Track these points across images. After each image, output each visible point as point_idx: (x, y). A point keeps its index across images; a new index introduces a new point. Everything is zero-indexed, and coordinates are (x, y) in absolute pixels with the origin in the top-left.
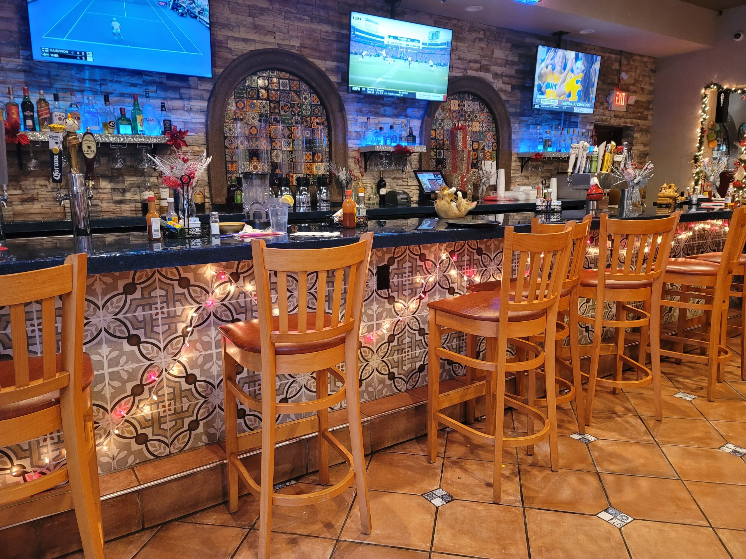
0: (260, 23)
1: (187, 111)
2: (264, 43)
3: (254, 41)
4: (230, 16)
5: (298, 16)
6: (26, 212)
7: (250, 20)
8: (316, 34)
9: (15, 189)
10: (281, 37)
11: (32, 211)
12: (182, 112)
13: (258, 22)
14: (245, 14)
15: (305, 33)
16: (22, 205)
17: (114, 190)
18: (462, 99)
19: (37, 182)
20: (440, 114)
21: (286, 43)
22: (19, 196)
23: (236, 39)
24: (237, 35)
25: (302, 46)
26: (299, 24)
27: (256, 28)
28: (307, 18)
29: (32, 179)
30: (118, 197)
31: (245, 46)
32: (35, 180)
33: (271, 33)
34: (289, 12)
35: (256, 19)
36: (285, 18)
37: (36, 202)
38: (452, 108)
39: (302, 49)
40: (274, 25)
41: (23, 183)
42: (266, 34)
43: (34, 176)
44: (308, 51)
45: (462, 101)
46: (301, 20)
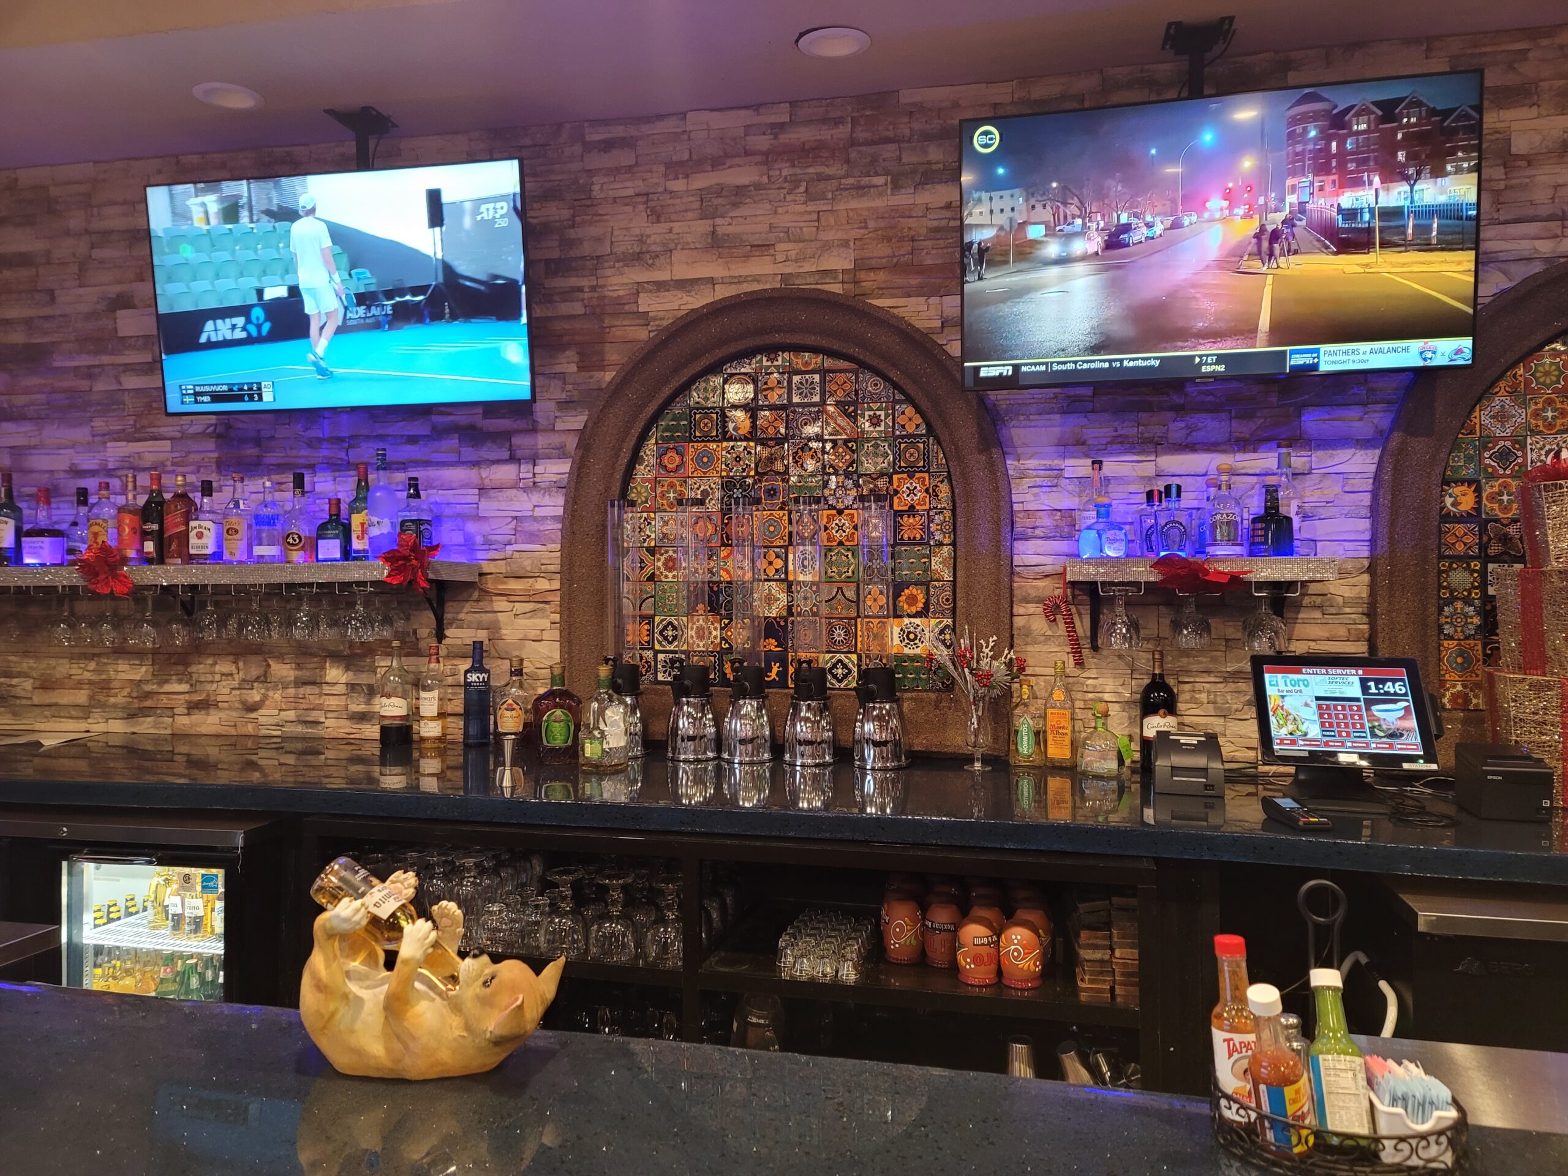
0: (731, 229)
1: (525, 489)
2: (740, 280)
3: (712, 281)
4: (648, 231)
5: (851, 181)
6: (192, 732)
7: (704, 226)
8: (912, 223)
9: (180, 681)
10: (792, 254)
11: (204, 730)
12: (514, 491)
13: (724, 227)
14: (690, 215)
15: (871, 224)
16: (188, 714)
17: (352, 687)
19: (217, 668)
21: (808, 267)
22: (187, 697)
23: (661, 286)
24: (663, 276)
25: (861, 265)
26: (854, 204)
27: (716, 244)
28: (879, 180)
29: (210, 661)
30: (358, 706)
31: (686, 299)
32: (215, 663)
33: (763, 248)
34: (821, 178)
35: (719, 221)
36: (811, 197)
37: (212, 711)
39: (862, 275)
40: (771, 226)
41: (193, 669)
42: (747, 256)
43: (214, 655)
44: (882, 276)
46: (860, 190)
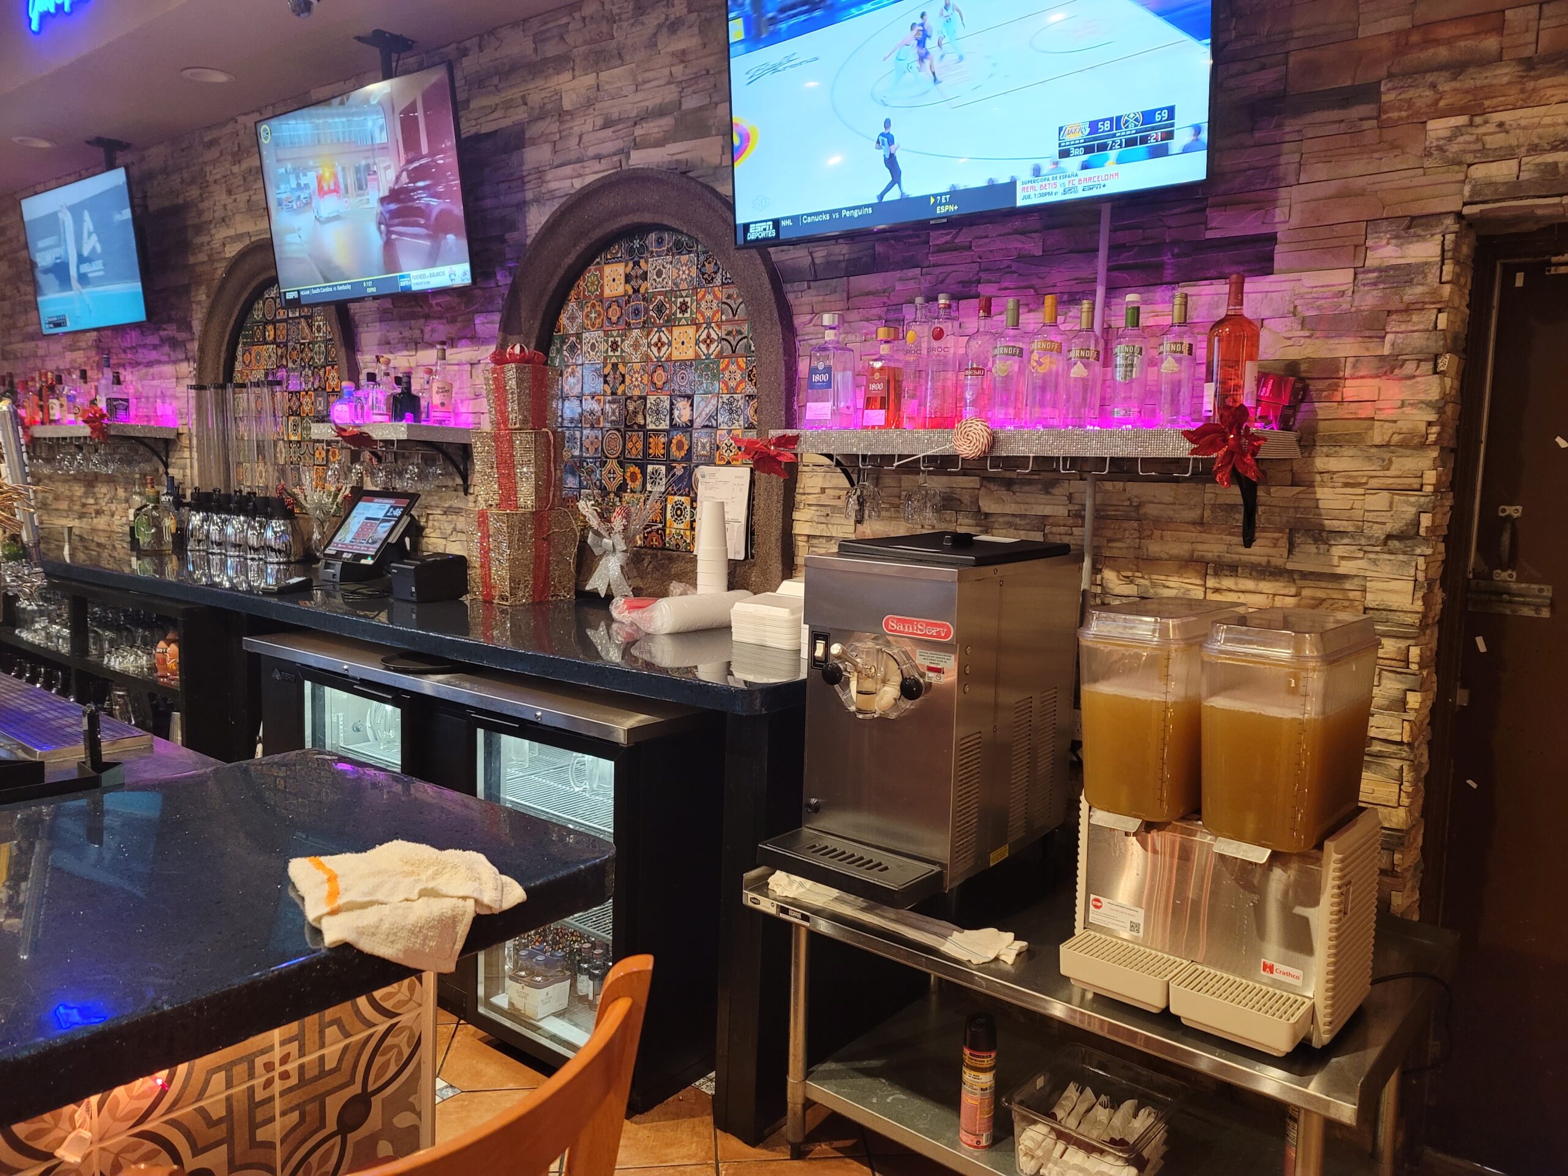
18: (635, 256)
20: (572, 318)
38: (607, 292)
45: (637, 264)
